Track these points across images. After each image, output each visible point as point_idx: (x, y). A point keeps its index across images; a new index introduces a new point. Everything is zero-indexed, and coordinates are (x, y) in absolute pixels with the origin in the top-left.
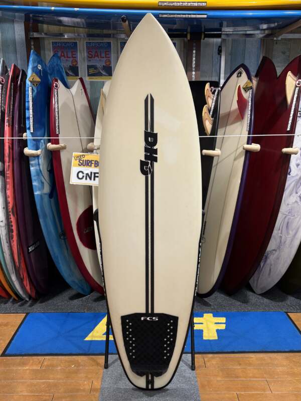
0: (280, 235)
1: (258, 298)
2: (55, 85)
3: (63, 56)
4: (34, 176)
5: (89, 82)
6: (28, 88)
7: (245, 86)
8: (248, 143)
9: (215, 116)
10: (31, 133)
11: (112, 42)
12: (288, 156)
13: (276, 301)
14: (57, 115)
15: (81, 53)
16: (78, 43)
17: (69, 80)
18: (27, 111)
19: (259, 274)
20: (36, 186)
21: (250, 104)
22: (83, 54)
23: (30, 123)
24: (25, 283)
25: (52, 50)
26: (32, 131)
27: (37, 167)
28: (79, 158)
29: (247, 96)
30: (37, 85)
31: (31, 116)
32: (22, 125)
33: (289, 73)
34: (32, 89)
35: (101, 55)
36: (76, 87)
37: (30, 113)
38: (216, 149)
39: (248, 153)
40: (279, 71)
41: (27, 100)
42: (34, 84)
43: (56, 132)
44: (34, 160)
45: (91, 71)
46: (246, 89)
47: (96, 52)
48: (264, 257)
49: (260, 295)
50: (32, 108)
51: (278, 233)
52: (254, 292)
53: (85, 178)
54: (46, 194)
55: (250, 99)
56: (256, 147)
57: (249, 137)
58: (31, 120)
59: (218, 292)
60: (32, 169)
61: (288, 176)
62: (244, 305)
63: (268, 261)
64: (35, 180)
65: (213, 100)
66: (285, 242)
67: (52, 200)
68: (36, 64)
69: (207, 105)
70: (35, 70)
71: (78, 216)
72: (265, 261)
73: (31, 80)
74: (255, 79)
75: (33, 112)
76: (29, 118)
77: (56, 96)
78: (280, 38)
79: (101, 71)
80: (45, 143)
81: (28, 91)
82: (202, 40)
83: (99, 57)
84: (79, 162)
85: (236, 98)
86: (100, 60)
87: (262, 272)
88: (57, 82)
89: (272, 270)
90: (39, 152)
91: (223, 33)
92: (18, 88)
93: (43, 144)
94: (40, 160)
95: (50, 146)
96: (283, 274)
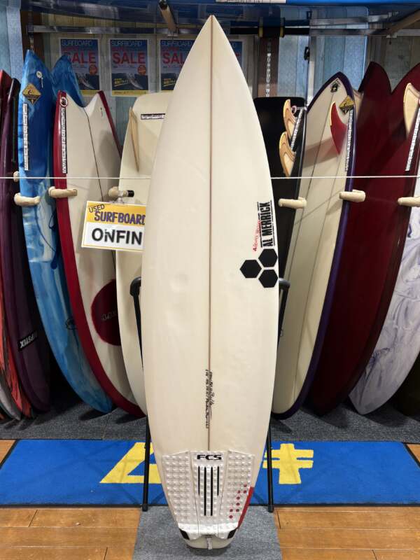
0: (395, 326)
1: (362, 421)
2: (61, 101)
3: (76, 60)
4: (29, 235)
5: (114, 99)
6: (22, 105)
7: (342, 106)
8: (347, 189)
9: (298, 149)
10: (26, 171)
11: (148, 40)
12: (407, 209)
13: (389, 426)
14: (64, 145)
15: (103, 56)
16: (99, 42)
17: (84, 95)
18: (19, 139)
19: (364, 384)
20: (31, 249)
21: (350, 131)
22: (105, 57)
23: (24, 157)
24: (14, 393)
25: (60, 51)
26: (27, 169)
27: (34, 223)
28: (96, 209)
29: (346, 119)
30: (34, 100)
31: (26, 147)
32: (13, 160)
33: (409, 86)
34: (28, 107)
35: (132, 59)
36: (94, 104)
37: (24, 142)
38: (299, 198)
39: (347, 204)
40: (394, 84)
41: (19, 123)
42: (30, 100)
43: (62, 170)
44: (29, 211)
45: (118, 83)
46: (345, 109)
47: (125, 54)
48: (372, 359)
49: (364, 415)
50: (27, 135)
51: (393, 323)
52: (356, 411)
53: (104, 238)
54: (46, 262)
55: (350, 124)
56: (359, 195)
57: (348, 180)
58: (26, 154)
59: (302, 411)
60: (26, 224)
61: (407, 239)
62: (340, 431)
63: (378, 365)
64: (31, 242)
65: (295, 125)
66: (402, 337)
67: (56, 271)
68: (34, 71)
69: (286, 133)
70: (32, 79)
71: (94, 295)
72: (373, 366)
73: (27, 93)
74: (359, 95)
75: (28, 140)
76: (22, 150)
77: (63, 118)
78: (395, 36)
79: (132, 82)
80: (45, 186)
81: (22, 109)
82: (281, 39)
83: (130, 61)
84: (96, 215)
85: (329, 123)
86: (131, 67)
87: (368, 382)
88: (65, 96)
89: (383, 379)
90: (36, 200)
91: (312, 27)
92: (8, 106)
93: (44, 188)
94: (38, 212)
95: (54, 191)
96: (400, 384)
